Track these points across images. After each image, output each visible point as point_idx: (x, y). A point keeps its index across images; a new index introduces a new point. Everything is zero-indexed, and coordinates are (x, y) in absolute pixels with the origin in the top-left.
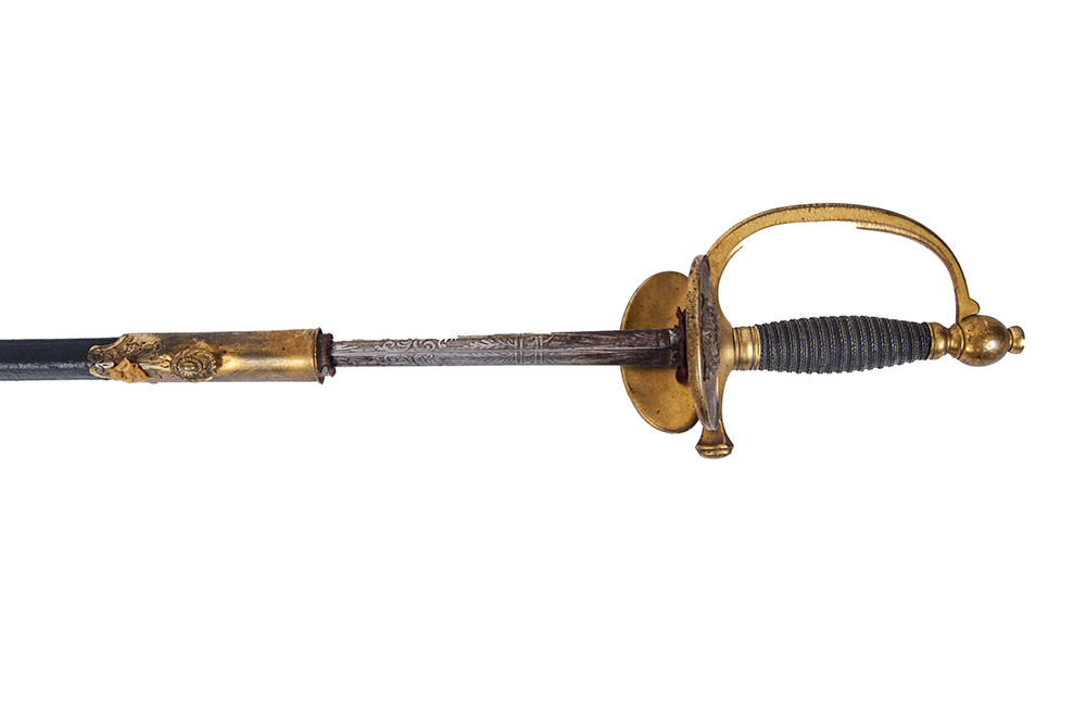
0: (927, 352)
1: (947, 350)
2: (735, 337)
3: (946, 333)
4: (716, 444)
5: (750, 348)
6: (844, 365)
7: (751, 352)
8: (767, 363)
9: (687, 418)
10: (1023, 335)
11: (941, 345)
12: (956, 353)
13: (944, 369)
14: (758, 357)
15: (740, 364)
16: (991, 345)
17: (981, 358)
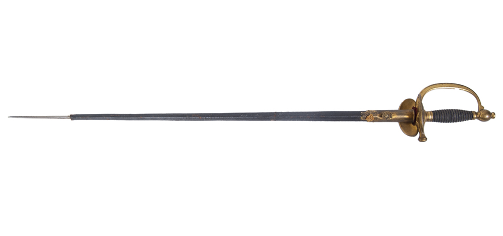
0: (472, 118)
1: (477, 118)
2: (426, 114)
3: (476, 113)
4: (422, 138)
5: (430, 116)
6: (452, 120)
7: (430, 117)
8: (434, 120)
9: (415, 133)
10: (495, 114)
11: (475, 116)
12: (478, 118)
13: (476, 122)
14: (432, 118)
15: (428, 120)
16: (487, 116)
17: (484, 120)
